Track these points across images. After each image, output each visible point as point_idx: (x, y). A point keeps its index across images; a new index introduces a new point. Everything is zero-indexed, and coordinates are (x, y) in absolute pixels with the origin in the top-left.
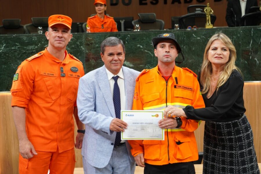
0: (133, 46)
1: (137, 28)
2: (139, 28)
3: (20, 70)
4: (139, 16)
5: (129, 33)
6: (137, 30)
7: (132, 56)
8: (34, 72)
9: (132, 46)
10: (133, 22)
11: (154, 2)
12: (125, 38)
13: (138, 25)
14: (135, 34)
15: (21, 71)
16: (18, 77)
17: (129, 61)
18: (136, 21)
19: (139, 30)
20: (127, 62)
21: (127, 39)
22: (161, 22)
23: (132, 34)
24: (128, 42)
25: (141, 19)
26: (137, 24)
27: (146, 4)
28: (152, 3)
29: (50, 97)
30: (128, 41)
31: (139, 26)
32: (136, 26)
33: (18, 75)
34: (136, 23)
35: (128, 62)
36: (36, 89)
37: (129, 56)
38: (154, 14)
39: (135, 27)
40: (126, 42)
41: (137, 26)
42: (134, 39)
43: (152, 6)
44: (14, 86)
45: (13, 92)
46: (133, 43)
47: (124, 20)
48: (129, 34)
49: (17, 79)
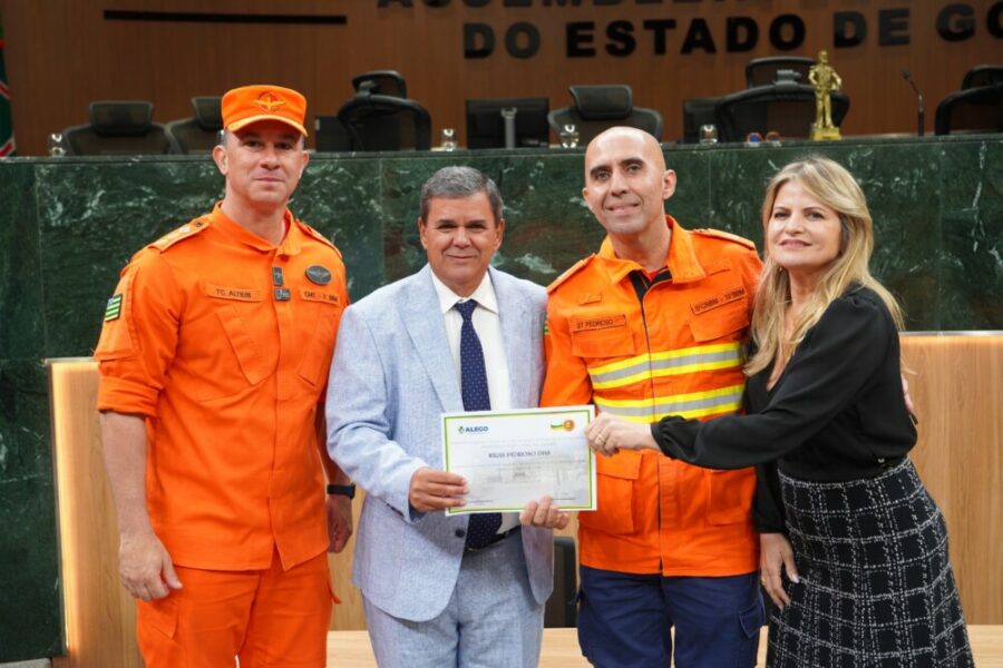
0: (556, 202)
1: (569, 138)
2: (574, 137)
3: (129, 283)
4: (571, 93)
5: (543, 156)
6: (569, 145)
7: (549, 237)
8: (184, 293)
9: (549, 202)
10: (551, 118)
11: (620, 46)
12: (528, 172)
13: (573, 127)
14: (563, 158)
15: (133, 287)
16: (120, 307)
17: (539, 255)
18: (560, 111)
19: (573, 145)
20: (532, 257)
21: (532, 175)
22: (650, 115)
23: (554, 159)
24: (535, 185)
25: (579, 105)
26: (570, 124)
27: (591, 53)
28: (612, 50)
29: (240, 374)
30: (539, 182)
31: (576, 130)
32: (565, 131)
33: (121, 301)
34: (561, 121)
35: (537, 259)
36: (187, 350)
37: (541, 235)
38: (625, 90)
39: (563, 134)
40: (531, 188)
41: (570, 129)
42: (558, 176)
43: (614, 60)
44: (109, 338)
45: (102, 361)
46: (554, 191)
47: (515, 110)
48: (540, 159)
49: (116, 316)
